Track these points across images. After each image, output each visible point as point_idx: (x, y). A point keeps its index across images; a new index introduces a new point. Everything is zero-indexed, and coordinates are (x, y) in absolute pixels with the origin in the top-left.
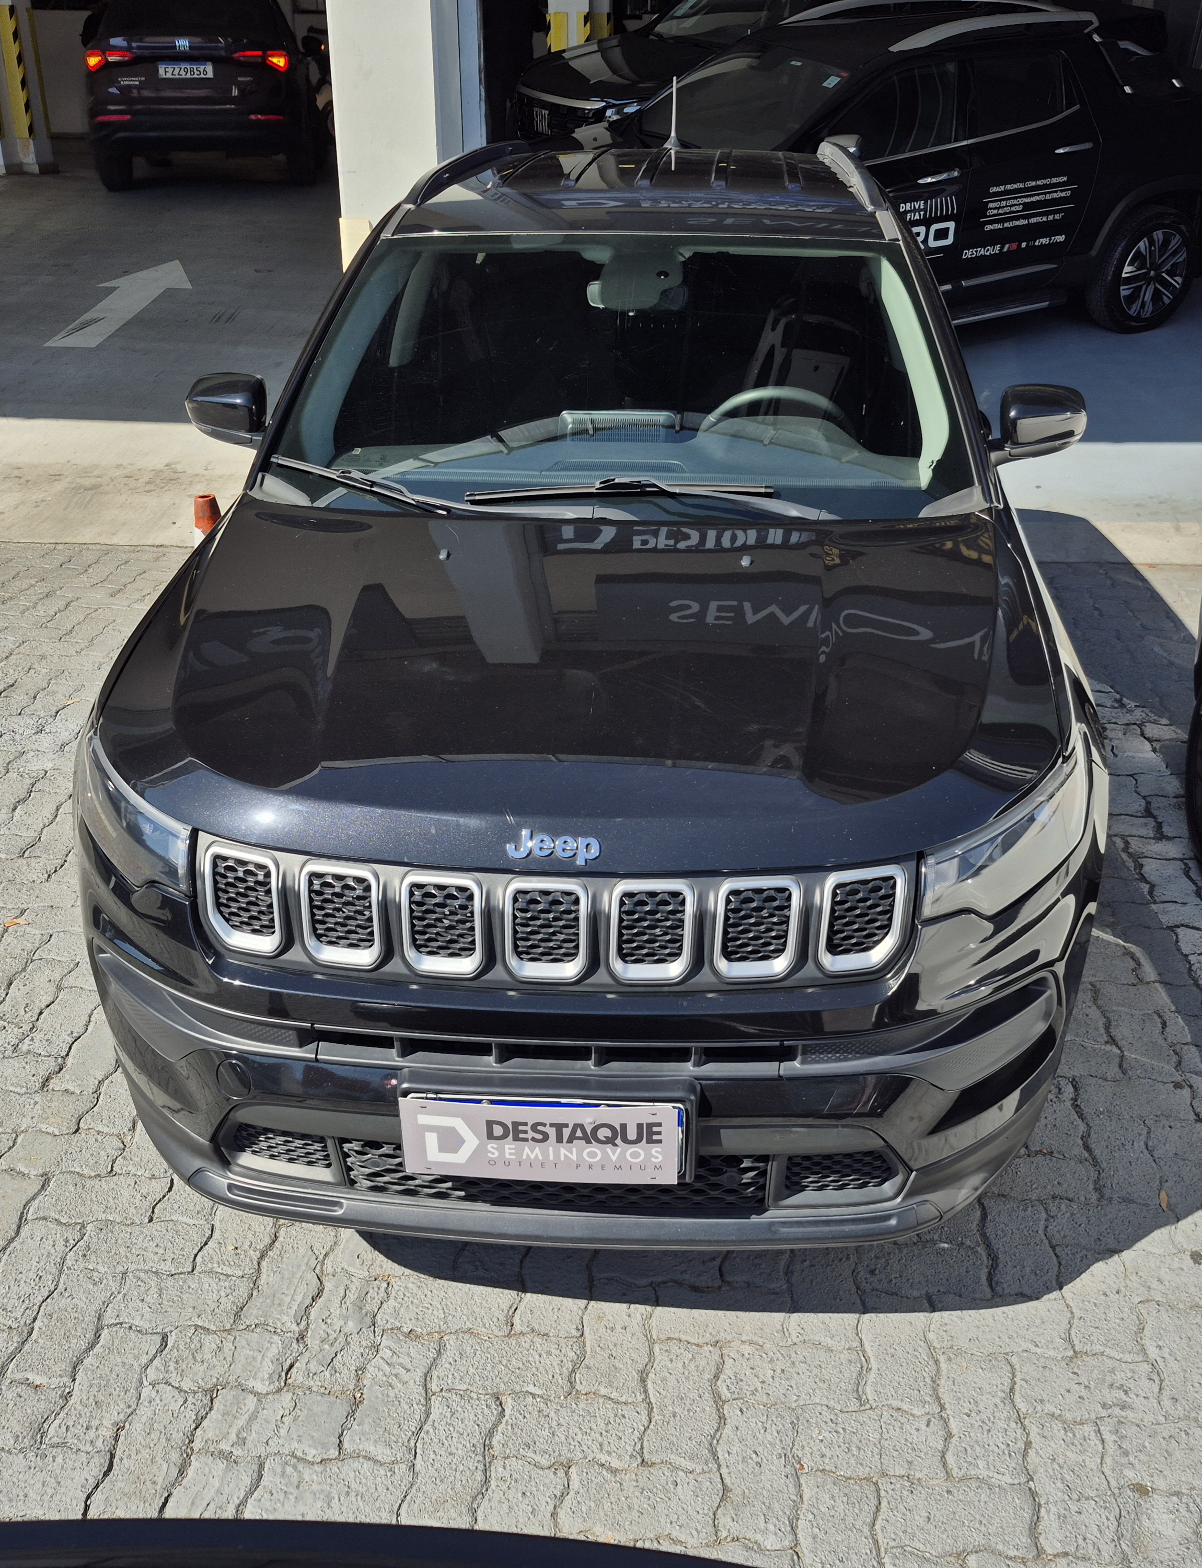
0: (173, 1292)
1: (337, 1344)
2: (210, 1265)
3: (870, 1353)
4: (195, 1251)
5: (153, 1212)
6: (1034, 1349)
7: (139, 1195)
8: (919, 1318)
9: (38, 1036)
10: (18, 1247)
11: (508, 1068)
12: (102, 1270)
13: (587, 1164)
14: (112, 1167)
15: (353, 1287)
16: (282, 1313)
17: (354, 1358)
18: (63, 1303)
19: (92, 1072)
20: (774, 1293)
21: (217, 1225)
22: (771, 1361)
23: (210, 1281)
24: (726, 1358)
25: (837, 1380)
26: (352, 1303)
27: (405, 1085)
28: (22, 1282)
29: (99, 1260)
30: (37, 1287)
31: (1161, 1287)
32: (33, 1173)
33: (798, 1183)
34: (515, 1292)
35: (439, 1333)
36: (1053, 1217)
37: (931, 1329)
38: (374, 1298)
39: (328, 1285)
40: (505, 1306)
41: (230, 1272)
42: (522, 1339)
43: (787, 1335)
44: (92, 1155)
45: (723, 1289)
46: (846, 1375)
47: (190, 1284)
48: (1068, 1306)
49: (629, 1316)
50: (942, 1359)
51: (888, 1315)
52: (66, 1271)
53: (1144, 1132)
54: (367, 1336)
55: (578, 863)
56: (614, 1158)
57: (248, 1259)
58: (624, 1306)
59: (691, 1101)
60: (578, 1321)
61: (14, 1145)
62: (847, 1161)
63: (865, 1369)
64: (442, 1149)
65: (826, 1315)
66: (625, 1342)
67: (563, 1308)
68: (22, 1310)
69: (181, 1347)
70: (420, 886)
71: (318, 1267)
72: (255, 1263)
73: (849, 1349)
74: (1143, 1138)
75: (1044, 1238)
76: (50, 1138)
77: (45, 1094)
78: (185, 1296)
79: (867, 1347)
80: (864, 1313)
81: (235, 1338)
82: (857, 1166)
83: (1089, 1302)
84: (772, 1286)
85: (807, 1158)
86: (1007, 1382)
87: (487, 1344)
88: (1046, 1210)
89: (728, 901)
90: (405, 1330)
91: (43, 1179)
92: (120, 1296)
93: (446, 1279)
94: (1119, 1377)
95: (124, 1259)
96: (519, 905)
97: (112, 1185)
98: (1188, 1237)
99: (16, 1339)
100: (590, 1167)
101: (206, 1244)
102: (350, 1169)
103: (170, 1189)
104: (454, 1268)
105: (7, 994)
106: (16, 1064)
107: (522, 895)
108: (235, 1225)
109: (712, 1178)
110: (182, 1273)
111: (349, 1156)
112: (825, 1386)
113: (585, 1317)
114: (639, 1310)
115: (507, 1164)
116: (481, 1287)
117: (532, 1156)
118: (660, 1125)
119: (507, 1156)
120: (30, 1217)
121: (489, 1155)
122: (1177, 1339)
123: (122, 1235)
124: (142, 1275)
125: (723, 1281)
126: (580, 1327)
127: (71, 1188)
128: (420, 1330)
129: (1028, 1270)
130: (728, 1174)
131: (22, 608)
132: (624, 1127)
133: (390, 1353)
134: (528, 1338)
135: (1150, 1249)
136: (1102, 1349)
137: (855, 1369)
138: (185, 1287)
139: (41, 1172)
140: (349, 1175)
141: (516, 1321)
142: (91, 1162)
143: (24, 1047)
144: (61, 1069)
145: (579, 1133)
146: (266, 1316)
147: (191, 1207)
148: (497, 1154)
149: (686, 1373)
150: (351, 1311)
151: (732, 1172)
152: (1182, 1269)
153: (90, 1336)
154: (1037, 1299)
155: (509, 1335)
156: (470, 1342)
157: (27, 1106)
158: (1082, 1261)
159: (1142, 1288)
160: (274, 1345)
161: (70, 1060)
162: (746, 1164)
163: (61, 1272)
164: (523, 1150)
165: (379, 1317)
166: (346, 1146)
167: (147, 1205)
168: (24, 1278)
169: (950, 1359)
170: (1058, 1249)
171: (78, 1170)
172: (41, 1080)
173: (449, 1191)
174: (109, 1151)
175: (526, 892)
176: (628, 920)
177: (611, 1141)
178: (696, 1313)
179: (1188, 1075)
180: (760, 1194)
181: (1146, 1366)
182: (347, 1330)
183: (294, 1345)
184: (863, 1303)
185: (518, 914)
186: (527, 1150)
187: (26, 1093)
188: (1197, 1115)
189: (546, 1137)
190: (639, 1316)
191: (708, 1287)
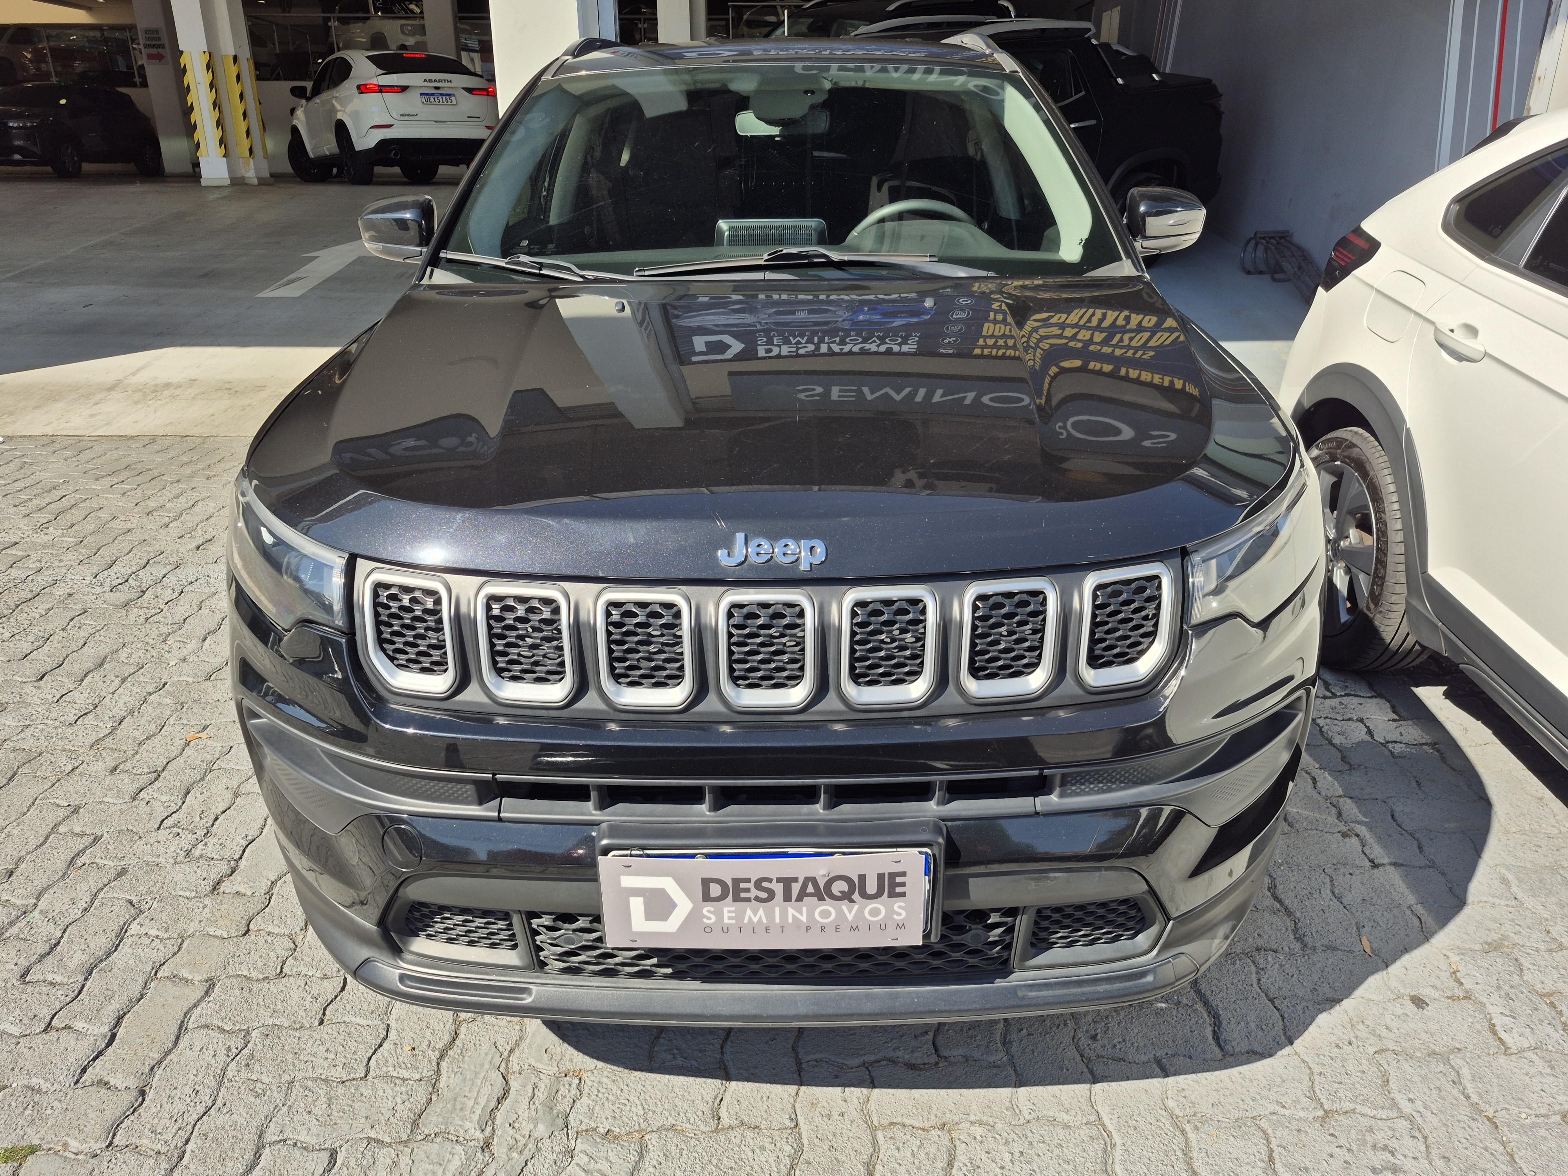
0: (344, 1101)
1: (526, 1151)
2: (384, 1069)
3: (1111, 1128)
4: (369, 1055)
5: (324, 1014)
6: (1282, 1111)
7: (309, 997)
8: (1155, 1084)
9: (211, 841)
10: (175, 1060)
11: (724, 816)
12: (266, 1080)
13: (819, 926)
14: (282, 968)
15: (542, 1085)
16: (463, 1119)
17: (547, 1166)
18: (220, 1120)
19: (265, 873)
20: (995, 1067)
21: (393, 1025)
22: (1007, 1143)
23: (385, 1086)
24: (957, 1143)
25: (1083, 1160)
26: (543, 1104)
27: (605, 842)
28: (176, 1099)
29: (264, 1069)
30: (193, 1104)
31: (1391, 1035)
32: (197, 978)
33: (1045, 940)
34: (719, 1081)
35: (638, 1131)
36: (1263, 969)
37: (1169, 1096)
38: (565, 1097)
39: (514, 1084)
40: (709, 1098)
41: (406, 1076)
42: (731, 1134)
43: (1017, 1112)
44: (261, 957)
45: (941, 1065)
46: (1091, 1153)
47: (363, 1090)
48: (1304, 1061)
49: (845, 1101)
50: (1188, 1128)
51: (1120, 1083)
52: (226, 1084)
53: (1327, 880)
54: (560, 1142)
55: (802, 568)
56: (850, 917)
57: (426, 1060)
58: (838, 1090)
59: (939, 844)
60: (791, 1110)
61: (179, 950)
62: (1101, 912)
63: (1109, 1144)
64: (649, 916)
65: (1055, 1087)
66: (844, 1131)
67: (772, 1096)
68: (174, 1131)
69: (352, 1164)
70: (617, 605)
71: (503, 1065)
72: (434, 1064)
73: (1087, 1124)
74: (1328, 885)
75: (1259, 991)
76: (217, 942)
77: (215, 897)
78: (356, 1106)
79: (1106, 1120)
80: (1094, 1083)
81: (413, 1150)
82: (1111, 917)
83: (1324, 1056)
84: (992, 1059)
85: (1058, 910)
86: (1264, 1149)
87: (693, 1142)
88: (1254, 962)
89: (975, 608)
90: (602, 1131)
91: (208, 985)
92: (285, 1109)
93: (642, 1071)
94: (1380, 1137)
95: (291, 1067)
96: (734, 621)
97: (281, 987)
98: (1403, 981)
99: (164, 1165)
100: (823, 929)
101: (380, 1045)
102: (540, 949)
103: (343, 989)
104: (651, 1058)
105: (184, 802)
106: (187, 869)
107: (737, 609)
108: (412, 1024)
109: (955, 938)
110: (354, 1079)
111: (539, 934)
112: (1071, 1167)
113: (797, 1105)
114: (855, 1093)
115: (726, 930)
116: (682, 1078)
117: (755, 920)
118: (904, 874)
119: (726, 921)
120: (190, 1026)
121: (705, 920)
122: (1426, 1090)
123: (289, 1041)
124: (310, 1083)
125: (939, 1056)
126: (793, 1116)
127: (237, 992)
128: (618, 1130)
129: (1253, 1025)
130: (972, 932)
131: (224, 482)
132: (862, 878)
133: (586, 1159)
134: (737, 1132)
135: (1367, 996)
136: (1352, 1106)
137: (1098, 1146)
138: (358, 1095)
139: (205, 977)
140: (538, 956)
141: (723, 1113)
142: (260, 964)
143: (197, 852)
144: (233, 872)
145: (810, 889)
146: (446, 1124)
147: (365, 1007)
148: (713, 919)
149: (917, 1163)
150: (540, 1112)
151: (977, 930)
152: (1407, 1015)
153: (249, 1156)
154: (1271, 1056)
155: (716, 1131)
156: (675, 1140)
157: (196, 910)
158: (1304, 1012)
159: (1372, 1037)
160: (456, 1156)
161: (243, 863)
162: (994, 918)
163: (220, 1084)
164: (745, 912)
165: (571, 1118)
166: (535, 922)
167: (318, 1006)
168: (179, 1094)
169: (1197, 1128)
170: (1277, 1002)
171: (245, 973)
172: (211, 883)
173: (654, 969)
174: (279, 951)
175: (741, 606)
176: (862, 633)
177: (847, 896)
178: (917, 1093)
179: (1352, 825)
180: (1005, 954)
181: (1404, 1122)
182: (537, 1134)
183: (479, 1155)
184: (1091, 1072)
185: (734, 631)
186: (749, 912)
187: (195, 897)
188: (1372, 861)
189: (771, 895)
190: (856, 1101)
191: (924, 1064)
